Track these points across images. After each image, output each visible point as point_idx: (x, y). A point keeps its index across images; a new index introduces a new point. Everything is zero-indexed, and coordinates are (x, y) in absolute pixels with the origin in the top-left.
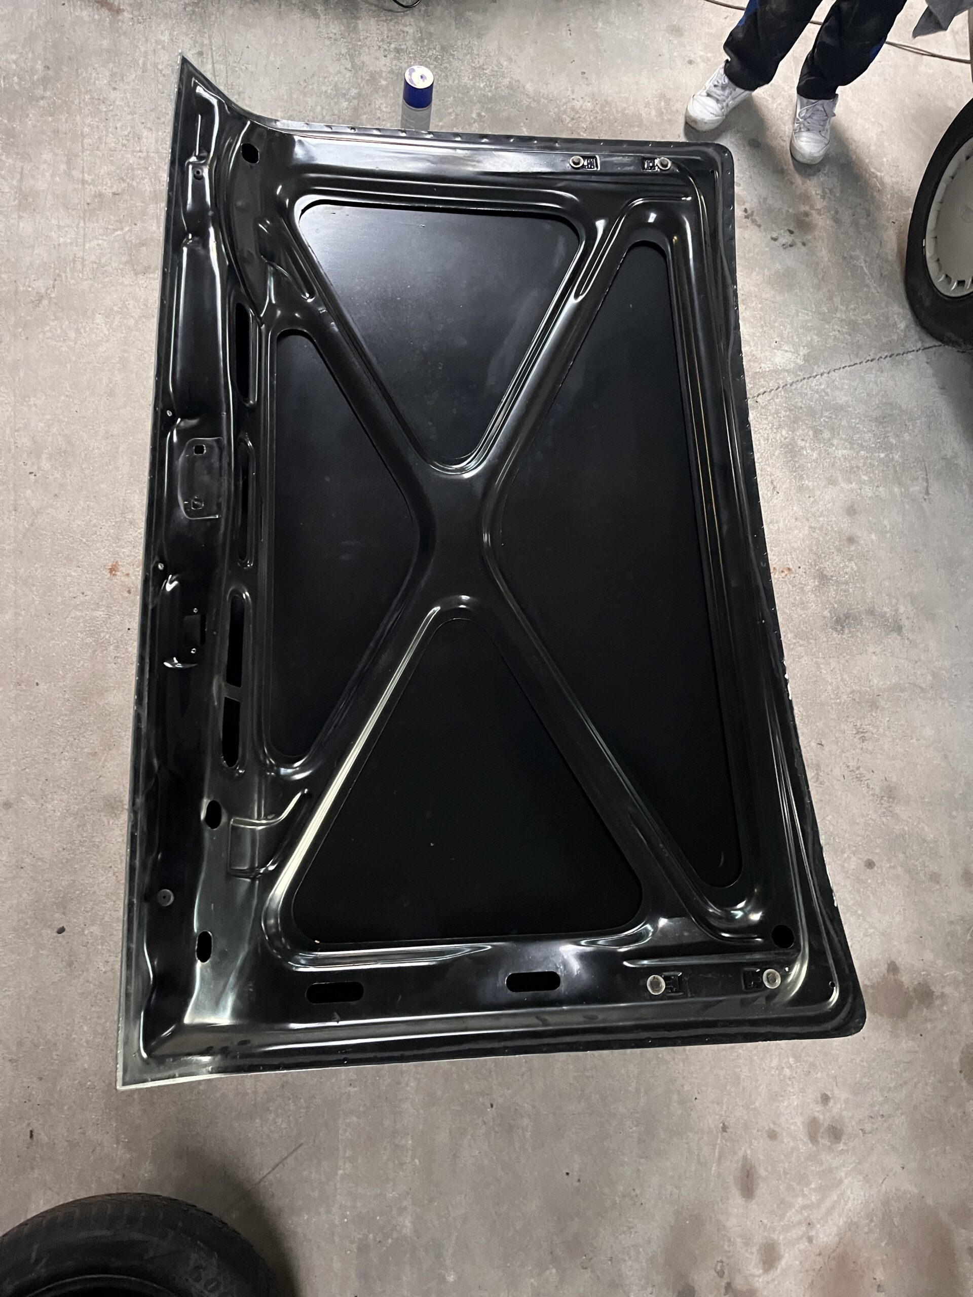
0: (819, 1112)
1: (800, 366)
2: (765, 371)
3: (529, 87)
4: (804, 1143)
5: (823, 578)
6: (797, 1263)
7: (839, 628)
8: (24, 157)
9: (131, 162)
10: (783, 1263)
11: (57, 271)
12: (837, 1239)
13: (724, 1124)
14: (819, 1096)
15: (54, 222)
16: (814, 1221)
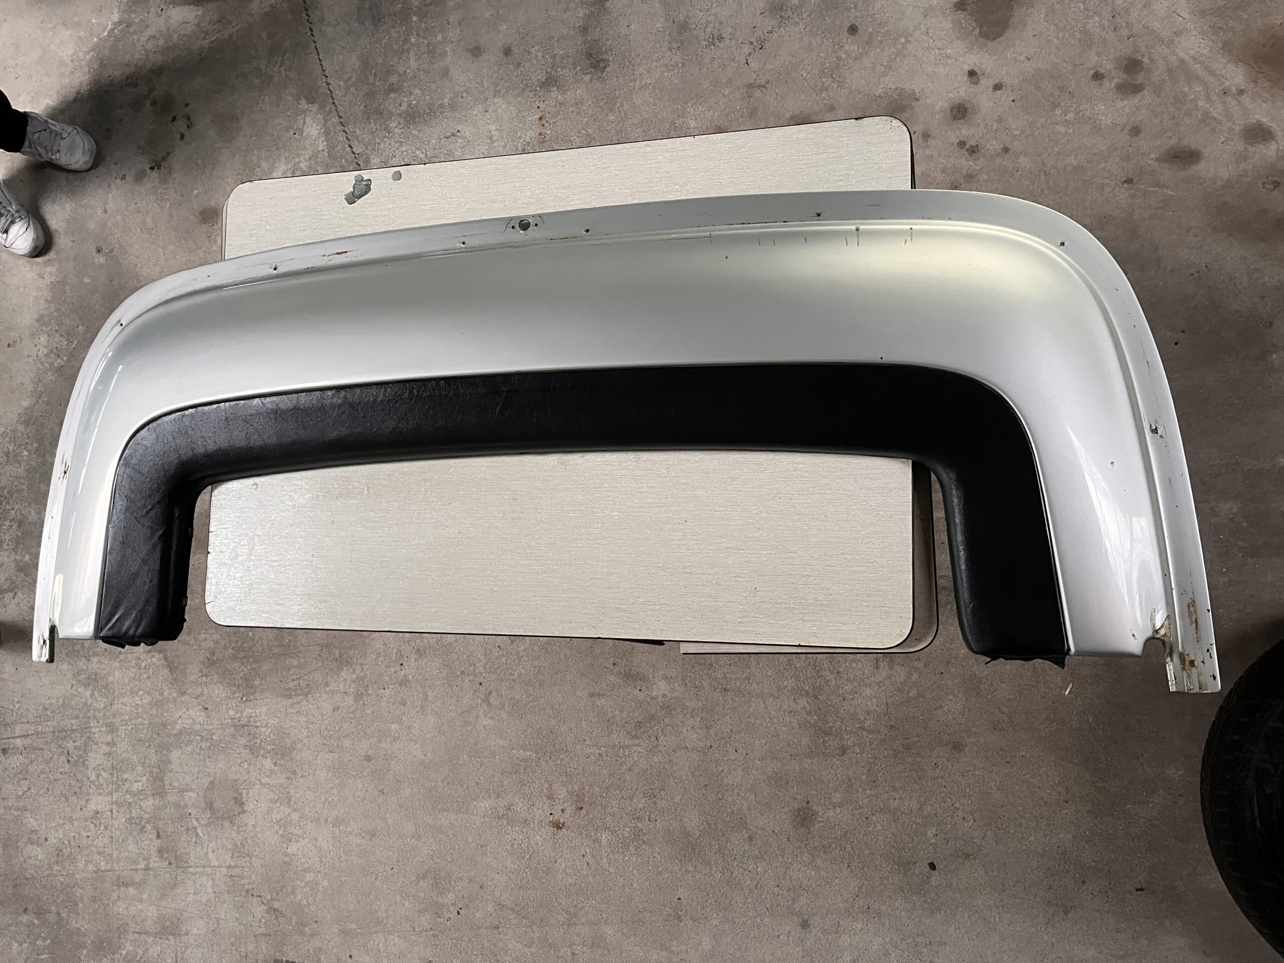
0: (1111, 83)
1: (320, 108)
2: (327, 145)
3: (25, 403)
4: (1143, 98)
5: (549, 83)
6: (1265, 105)
7: (602, 64)
8: (122, 931)
9: (123, 820)
10: (1264, 120)
11: (243, 893)
12: (1240, 64)
13: (1125, 182)
14: (1094, 82)
15: (190, 898)
16: (1221, 88)
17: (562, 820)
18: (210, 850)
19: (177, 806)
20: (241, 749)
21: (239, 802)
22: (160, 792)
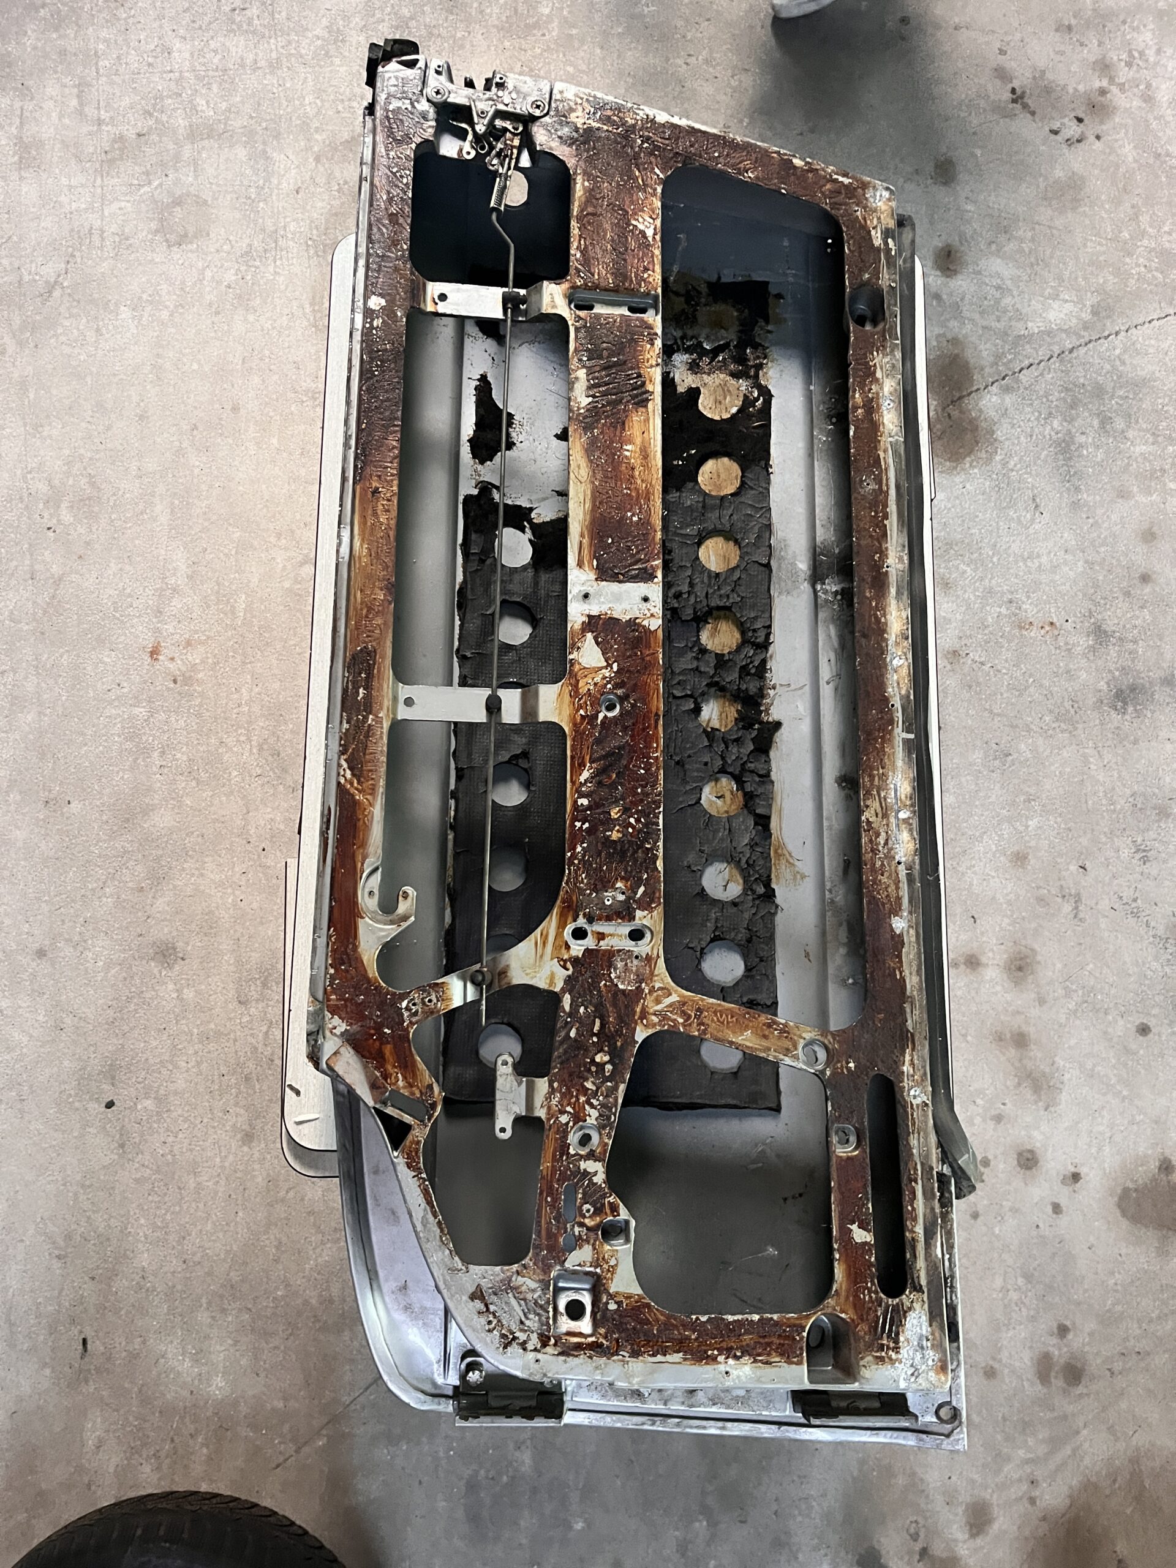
0: (1054, 1345)
1: (1085, 322)
4: (1032, 1384)
6: (1015, 1528)
7: (1120, 705)
9: (160, 87)
10: (996, 1526)
11: (70, 250)
12: (1068, 1501)
14: (1055, 1325)
15: (64, 181)
16: (1040, 1479)
17: (161, 658)
18: (123, 204)
19: (177, 158)
20: (247, 241)
21: (182, 240)
22: (193, 135)
